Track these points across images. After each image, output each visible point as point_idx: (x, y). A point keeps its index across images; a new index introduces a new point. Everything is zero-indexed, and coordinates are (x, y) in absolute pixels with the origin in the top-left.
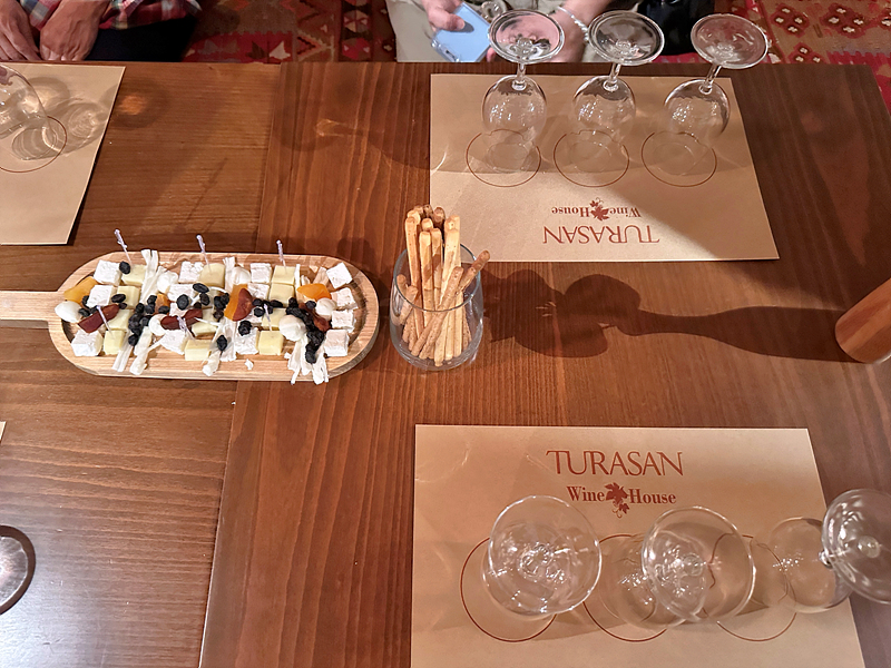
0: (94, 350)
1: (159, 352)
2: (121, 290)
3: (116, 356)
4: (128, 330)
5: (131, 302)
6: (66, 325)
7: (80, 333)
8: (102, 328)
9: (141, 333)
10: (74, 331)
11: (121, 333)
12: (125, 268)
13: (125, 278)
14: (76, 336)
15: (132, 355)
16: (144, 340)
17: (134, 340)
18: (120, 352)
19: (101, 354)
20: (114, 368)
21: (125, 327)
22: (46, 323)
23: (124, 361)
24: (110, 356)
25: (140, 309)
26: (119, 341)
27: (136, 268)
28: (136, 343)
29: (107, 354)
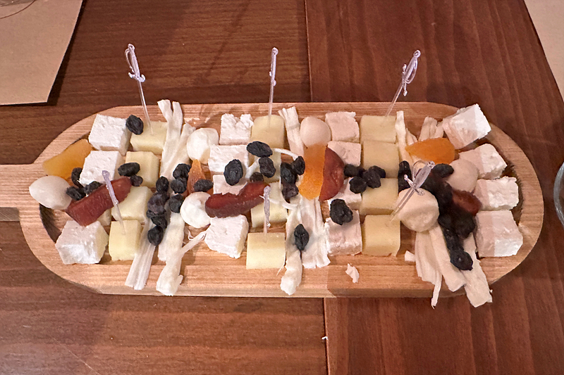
0: (93, 254)
1: (199, 254)
2: (130, 158)
3: (129, 262)
4: (146, 220)
5: (148, 176)
6: (46, 214)
7: (70, 228)
8: (105, 217)
9: (166, 223)
10: (58, 223)
11: (135, 225)
12: (135, 126)
13: (136, 140)
14: (63, 231)
15: (155, 261)
16: (173, 235)
17: (156, 235)
18: (136, 256)
19: (105, 260)
20: (127, 284)
21: (142, 215)
22: (15, 212)
23: (144, 271)
24: (119, 262)
25: (162, 185)
26: (134, 237)
27: (152, 127)
28: (160, 241)
29: (114, 259)
